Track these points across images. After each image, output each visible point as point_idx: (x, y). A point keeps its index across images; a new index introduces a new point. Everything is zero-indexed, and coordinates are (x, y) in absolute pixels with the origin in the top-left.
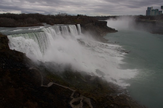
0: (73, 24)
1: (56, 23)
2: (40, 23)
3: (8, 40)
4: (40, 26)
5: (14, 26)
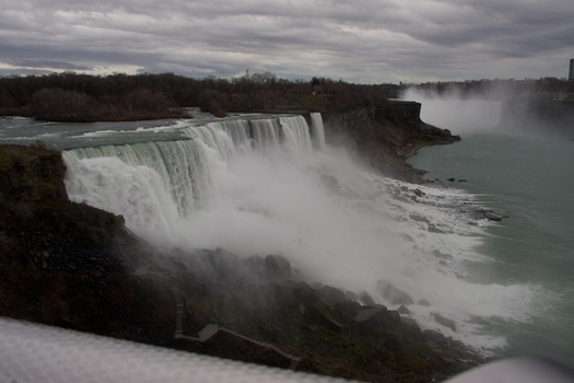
0: (297, 114)
1: (235, 110)
2: (178, 109)
4: (178, 118)
5: (86, 119)
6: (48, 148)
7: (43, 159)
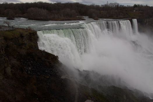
0: (127, 19)
1: (102, 17)
2: (80, 17)
3: (38, 37)
4: (80, 20)
5: (46, 19)
6: (32, 30)
7: (30, 34)
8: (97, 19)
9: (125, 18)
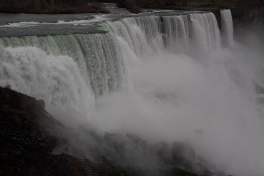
0: (207, 11)
1: (149, 6)
4: (96, 13)
5: (11, 9)
8: (137, 11)
9: (204, 8)
